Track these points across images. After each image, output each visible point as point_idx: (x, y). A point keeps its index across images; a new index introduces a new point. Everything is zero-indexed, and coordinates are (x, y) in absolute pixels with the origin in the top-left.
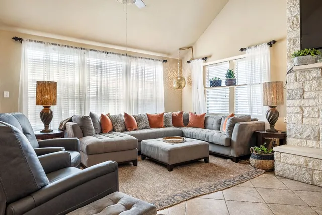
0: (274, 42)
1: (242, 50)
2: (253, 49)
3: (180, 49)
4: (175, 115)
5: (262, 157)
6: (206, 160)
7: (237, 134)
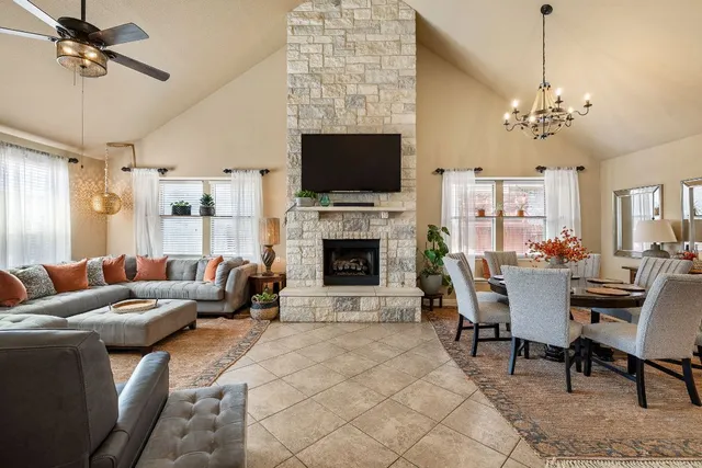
0: (267, 171)
1: (227, 171)
2: (242, 174)
3: (109, 144)
4: (108, 263)
5: (266, 305)
6: (192, 326)
7: (233, 283)
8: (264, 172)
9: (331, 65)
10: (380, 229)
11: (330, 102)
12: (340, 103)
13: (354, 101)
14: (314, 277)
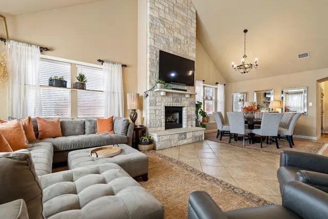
0: (126, 66)
1: (100, 61)
8: (124, 66)
9: (168, 19)
10: (185, 102)
11: (167, 37)
12: (171, 40)
13: (177, 40)
14: (161, 126)
